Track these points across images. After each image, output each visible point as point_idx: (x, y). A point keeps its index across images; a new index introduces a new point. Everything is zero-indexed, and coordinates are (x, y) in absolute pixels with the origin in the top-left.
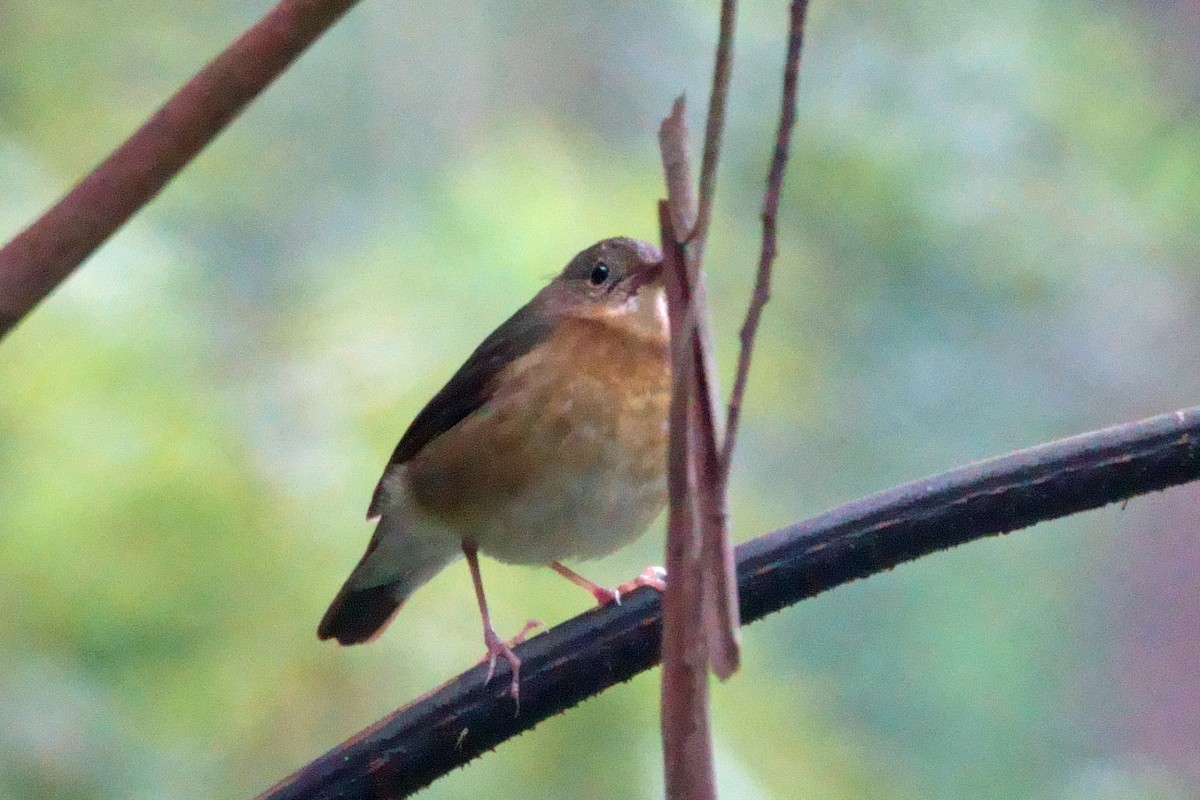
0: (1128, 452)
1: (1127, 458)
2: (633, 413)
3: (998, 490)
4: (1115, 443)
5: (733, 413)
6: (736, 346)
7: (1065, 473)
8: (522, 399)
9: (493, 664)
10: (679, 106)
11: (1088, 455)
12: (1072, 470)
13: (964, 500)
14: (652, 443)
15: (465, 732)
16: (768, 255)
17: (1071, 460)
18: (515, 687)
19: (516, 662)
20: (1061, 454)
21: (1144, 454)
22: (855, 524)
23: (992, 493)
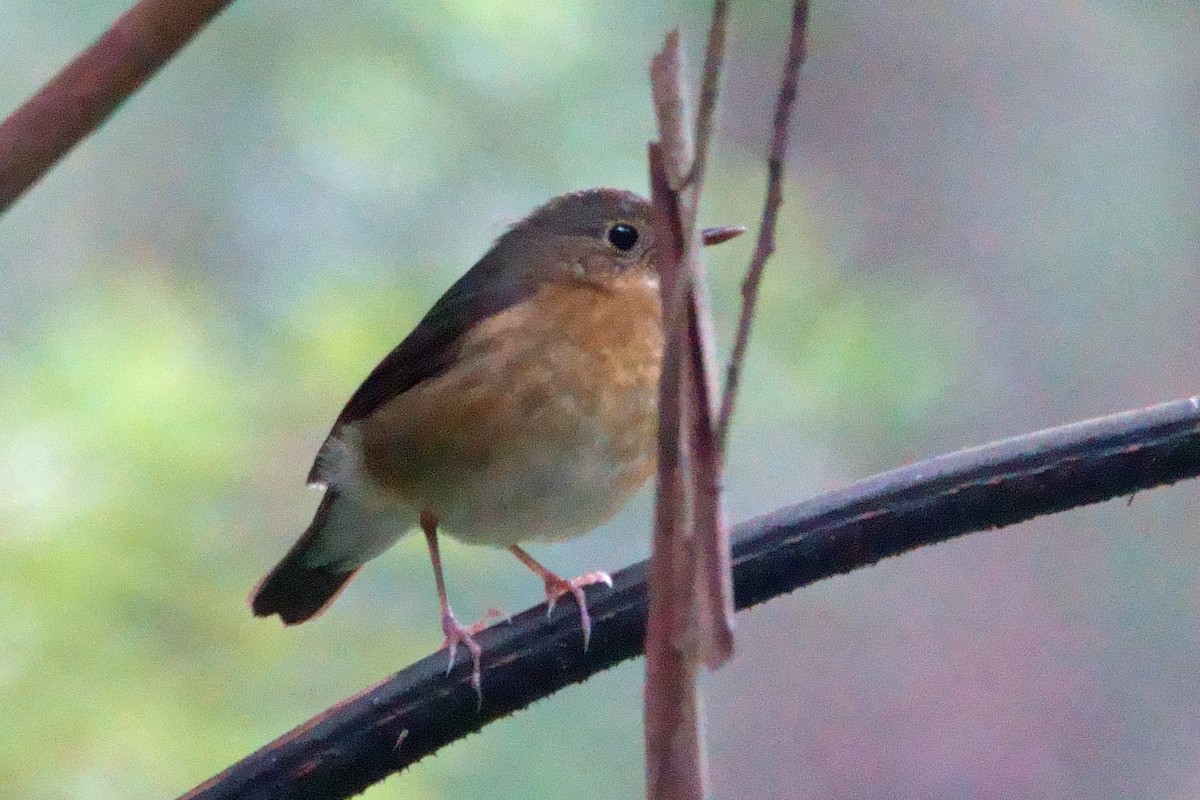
0: (1135, 441)
1: (1134, 448)
2: (619, 389)
3: (994, 480)
4: (1123, 431)
5: (733, 375)
6: (736, 302)
7: (1068, 463)
8: (494, 363)
9: (453, 651)
10: (672, 41)
11: (1093, 444)
12: (1074, 459)
13: (954, 491)
14: (638, 418)
15: (404, 734)
16: (773, 202)
17: (1073, 449)
18: (476, 677)
19: (477, 649)
20: (1062, 443)
21: (1152, 443)
22: (835, 514)
23: (986, 483)
